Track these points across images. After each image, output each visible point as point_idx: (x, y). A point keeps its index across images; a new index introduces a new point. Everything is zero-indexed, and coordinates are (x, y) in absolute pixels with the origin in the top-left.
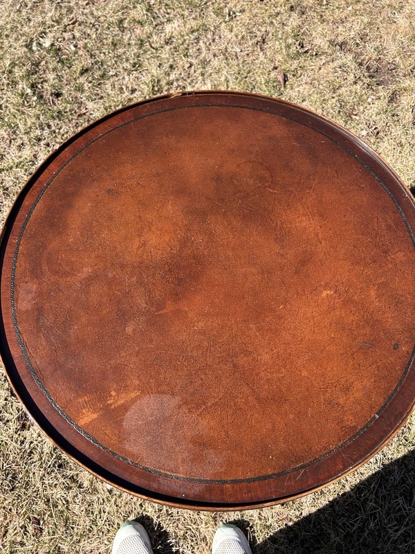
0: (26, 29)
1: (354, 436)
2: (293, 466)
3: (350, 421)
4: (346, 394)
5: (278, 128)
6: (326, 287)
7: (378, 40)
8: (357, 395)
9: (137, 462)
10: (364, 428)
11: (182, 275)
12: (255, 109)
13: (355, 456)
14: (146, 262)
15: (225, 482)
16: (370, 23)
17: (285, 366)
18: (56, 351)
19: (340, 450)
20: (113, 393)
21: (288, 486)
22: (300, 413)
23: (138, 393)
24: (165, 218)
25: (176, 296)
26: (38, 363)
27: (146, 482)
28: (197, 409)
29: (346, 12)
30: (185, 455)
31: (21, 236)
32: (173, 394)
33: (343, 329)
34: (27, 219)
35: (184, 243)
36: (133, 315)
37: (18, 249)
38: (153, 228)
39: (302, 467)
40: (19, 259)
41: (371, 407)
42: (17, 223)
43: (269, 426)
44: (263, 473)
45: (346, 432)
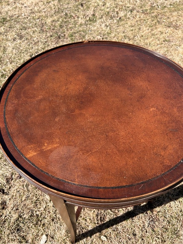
0: (31, 51)
1: (170, 170)
2: (137, 182)
3: (167, 162)
4: (164, 151)
5: (129, 53)
6: (152, 107)
7: (171, 56)
8: (170, 151)
9: (54, 175)
10: (175, 166)
11: (83, 100)
12: (119, 47)
13: (171, 180)
14: (68, 95)
15: (100, 188)
16: (167, 50)
17: (132, 137)
18: (21, 126)
19: (163, 176)
20: (46, 144)
21: (134, 192)
22: (140, 158)
23: (58, 145)
24: (78, 80)
25: (80, 108)
26: (12, 131)
27: (57, 185)
28: (87, 153)
29: (157, 47)
30: (80, 173)
31: (14, 84)
32: (75, 147)
33: (162, 123)
34: (18, 79)
35: (85, 89)
36: (59, 114)
37: (11, 88)
38: (72, 83)
39: (142, 183)
40: (11, 92)
41: (178, 157)
42: (13, 80)
43: (124, 163)
44: (121, 185)
45: (166, 168)
